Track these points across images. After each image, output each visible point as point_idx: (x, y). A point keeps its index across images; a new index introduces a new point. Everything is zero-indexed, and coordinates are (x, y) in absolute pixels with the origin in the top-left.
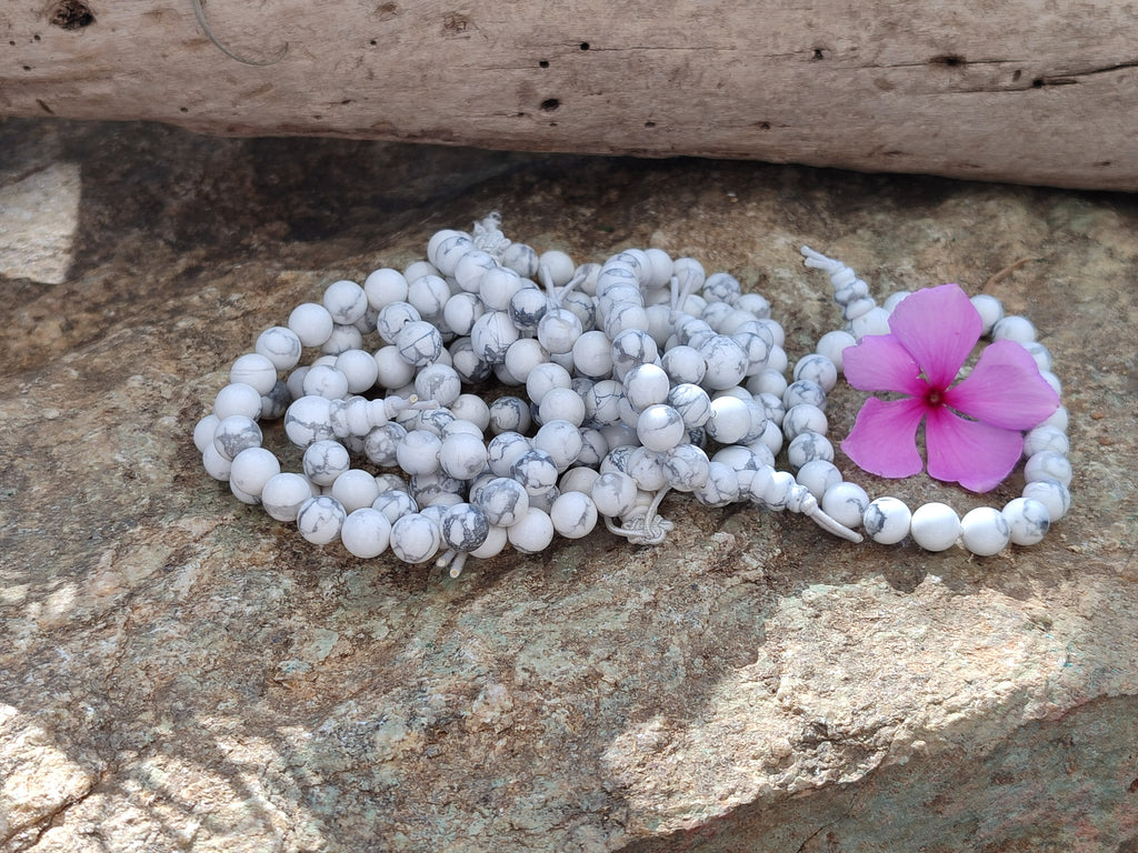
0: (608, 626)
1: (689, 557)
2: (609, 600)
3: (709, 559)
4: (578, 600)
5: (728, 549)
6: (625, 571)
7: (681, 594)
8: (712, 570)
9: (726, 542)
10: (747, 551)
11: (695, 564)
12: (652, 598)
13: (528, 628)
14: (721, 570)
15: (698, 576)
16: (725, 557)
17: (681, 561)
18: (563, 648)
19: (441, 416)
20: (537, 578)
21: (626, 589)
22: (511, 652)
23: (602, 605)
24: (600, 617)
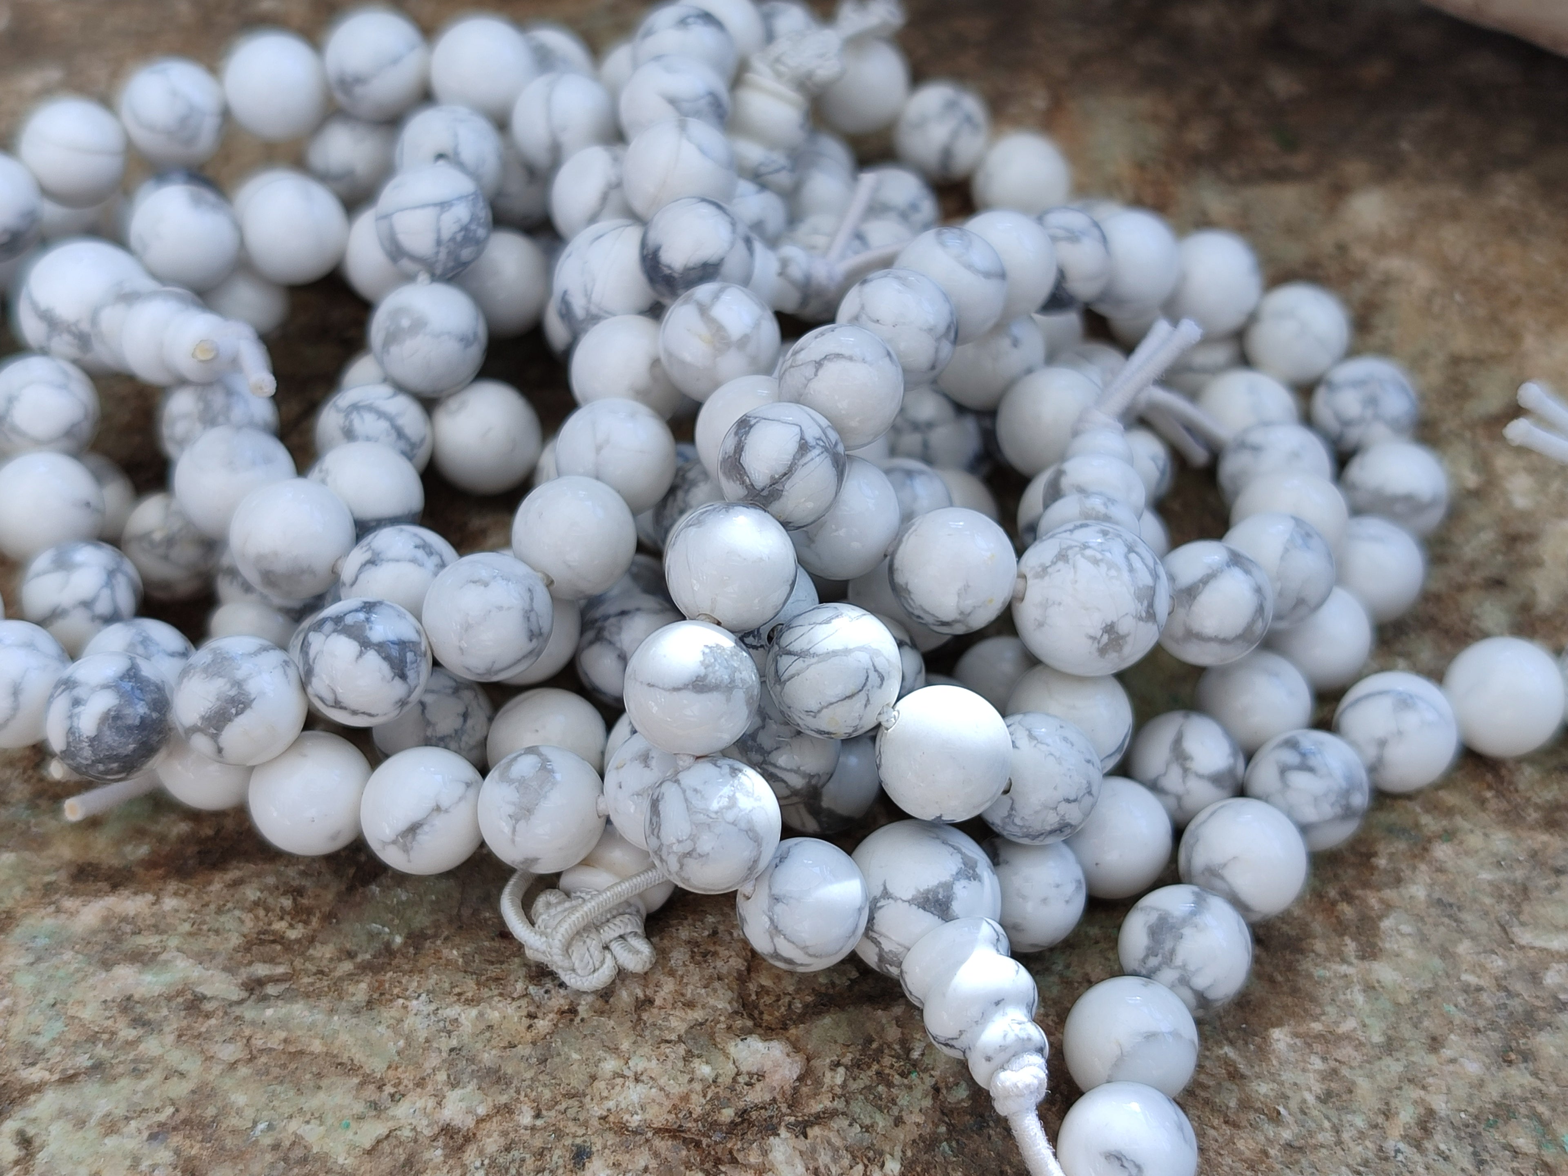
0: (312, 1134)
1: (638, 1064)
2: (377, 1066)
3: (685, 1098)
4: (311, 1027)
5: (756, 1095)
6: (468, 1016)
7: (540, 1154)
8: (674, 1133)
9: (761, 1076)
10: (802, 1129)
11: (634, 1094)
12: (470, 1122)
13: (130, 1034)
14: (698, 1144)
15: (622, 1129)
16: (727, 1114)
17: (610, 1065)
18: (158, 1134)
19: (369, 418)
20: (300, 914)
21: (433, 1060)
22: (35, 1074)
23: (349, 1068)
24: (315, 1101)
